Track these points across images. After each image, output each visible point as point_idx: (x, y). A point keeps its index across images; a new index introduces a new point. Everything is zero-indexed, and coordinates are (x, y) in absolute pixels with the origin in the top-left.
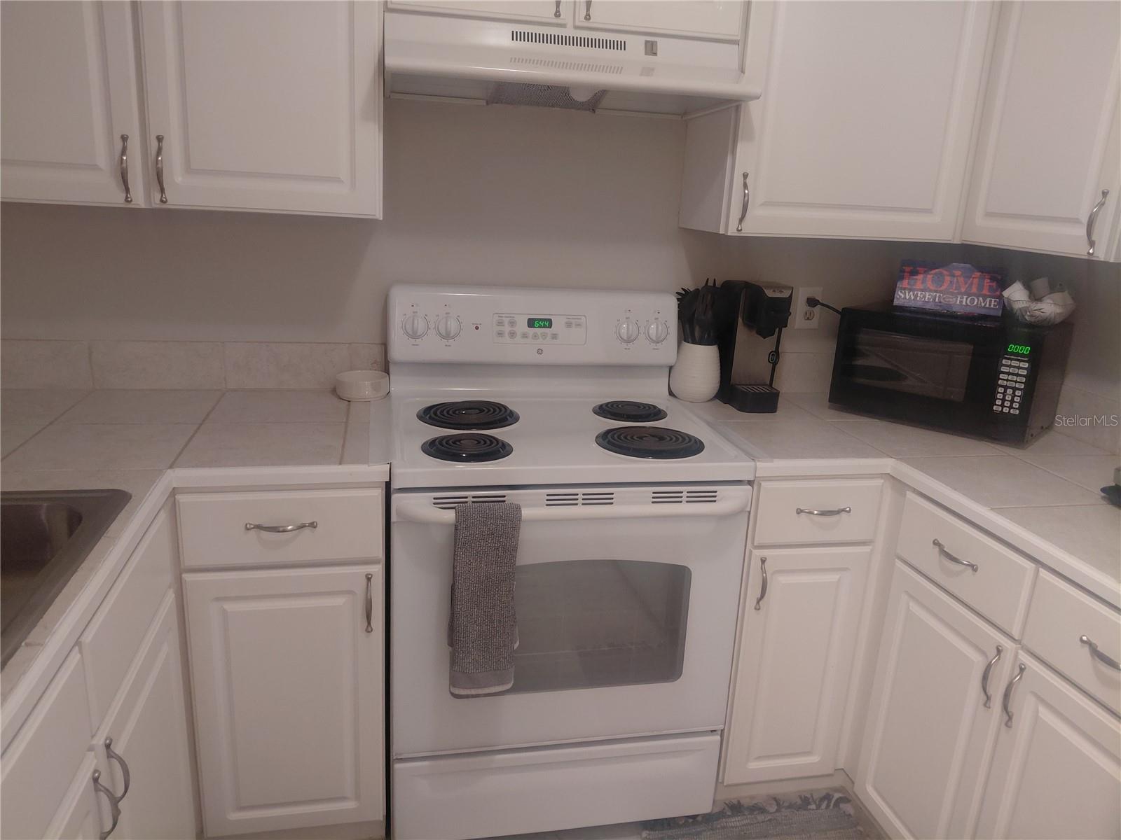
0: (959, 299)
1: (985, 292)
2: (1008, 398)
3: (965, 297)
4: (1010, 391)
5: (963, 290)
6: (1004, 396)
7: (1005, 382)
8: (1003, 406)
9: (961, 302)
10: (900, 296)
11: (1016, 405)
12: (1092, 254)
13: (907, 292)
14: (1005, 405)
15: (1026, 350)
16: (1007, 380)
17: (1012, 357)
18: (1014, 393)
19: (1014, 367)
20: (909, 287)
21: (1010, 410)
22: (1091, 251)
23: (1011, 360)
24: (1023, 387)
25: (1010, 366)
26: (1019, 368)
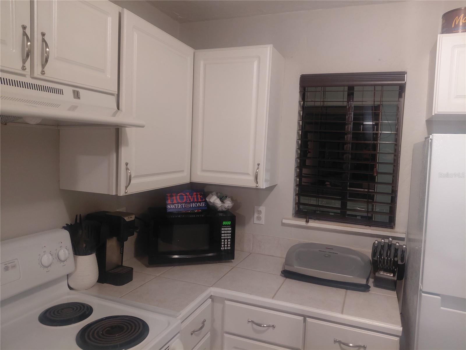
0: (191, 205)
1: (200, 200)
2: (226, 243)
3: (193, 203)
4: (226, 240)
5: (192, 201)
6: (224, 243)
7: (224, 237)
8: (224, 247)
9: (193, 206)
10: (169, 208)
11: (229, 246)
12: (258, 186)
13: (171, 205)
14: (225, 246)
15: (229, 223)
16: (225, 236)
17: (225, 227)
18: (228, 241)
19: (226, 230)
20: (171, 203)
21: (227, 248)
22: (257, 185)
23: (225, 228)
24: (230, 238)
25: (225, 230)
26: (228, 230)
